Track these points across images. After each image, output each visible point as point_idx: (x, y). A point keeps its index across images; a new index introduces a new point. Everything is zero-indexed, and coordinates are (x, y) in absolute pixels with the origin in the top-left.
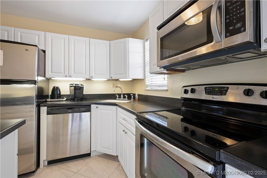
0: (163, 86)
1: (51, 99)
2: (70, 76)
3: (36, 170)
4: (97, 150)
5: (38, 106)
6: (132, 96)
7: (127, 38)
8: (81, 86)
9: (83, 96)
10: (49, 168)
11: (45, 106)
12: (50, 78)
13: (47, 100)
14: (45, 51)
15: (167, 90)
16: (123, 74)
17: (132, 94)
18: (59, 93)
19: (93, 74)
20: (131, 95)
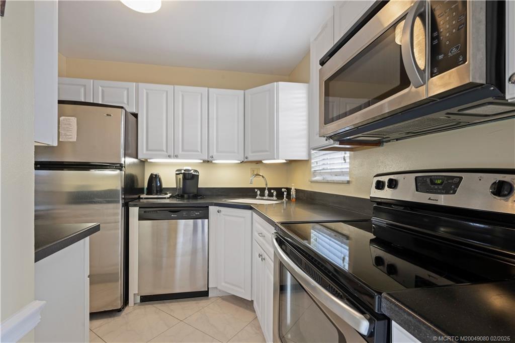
0: (342, 173)
1: (146, 194)
2: (176, 157)
3: (123, 308)
4: (219, 288)
5: (126, 206)
6: (285, 193)
7: (276, 83)
8: (195, 174)
9: (197, 191)
10: (142, 307)
11: (135, 206)
12: (145, 159)
13: (141, 196)
14: (137, 114)
15: (348, 182)
16: (267, 151)
17: (284, 188)
18: (159, 185)
19: (214, 152)
20: (283, 190)
